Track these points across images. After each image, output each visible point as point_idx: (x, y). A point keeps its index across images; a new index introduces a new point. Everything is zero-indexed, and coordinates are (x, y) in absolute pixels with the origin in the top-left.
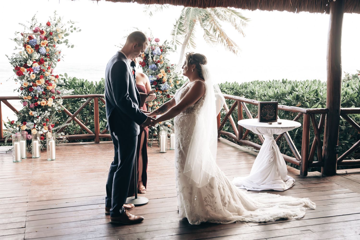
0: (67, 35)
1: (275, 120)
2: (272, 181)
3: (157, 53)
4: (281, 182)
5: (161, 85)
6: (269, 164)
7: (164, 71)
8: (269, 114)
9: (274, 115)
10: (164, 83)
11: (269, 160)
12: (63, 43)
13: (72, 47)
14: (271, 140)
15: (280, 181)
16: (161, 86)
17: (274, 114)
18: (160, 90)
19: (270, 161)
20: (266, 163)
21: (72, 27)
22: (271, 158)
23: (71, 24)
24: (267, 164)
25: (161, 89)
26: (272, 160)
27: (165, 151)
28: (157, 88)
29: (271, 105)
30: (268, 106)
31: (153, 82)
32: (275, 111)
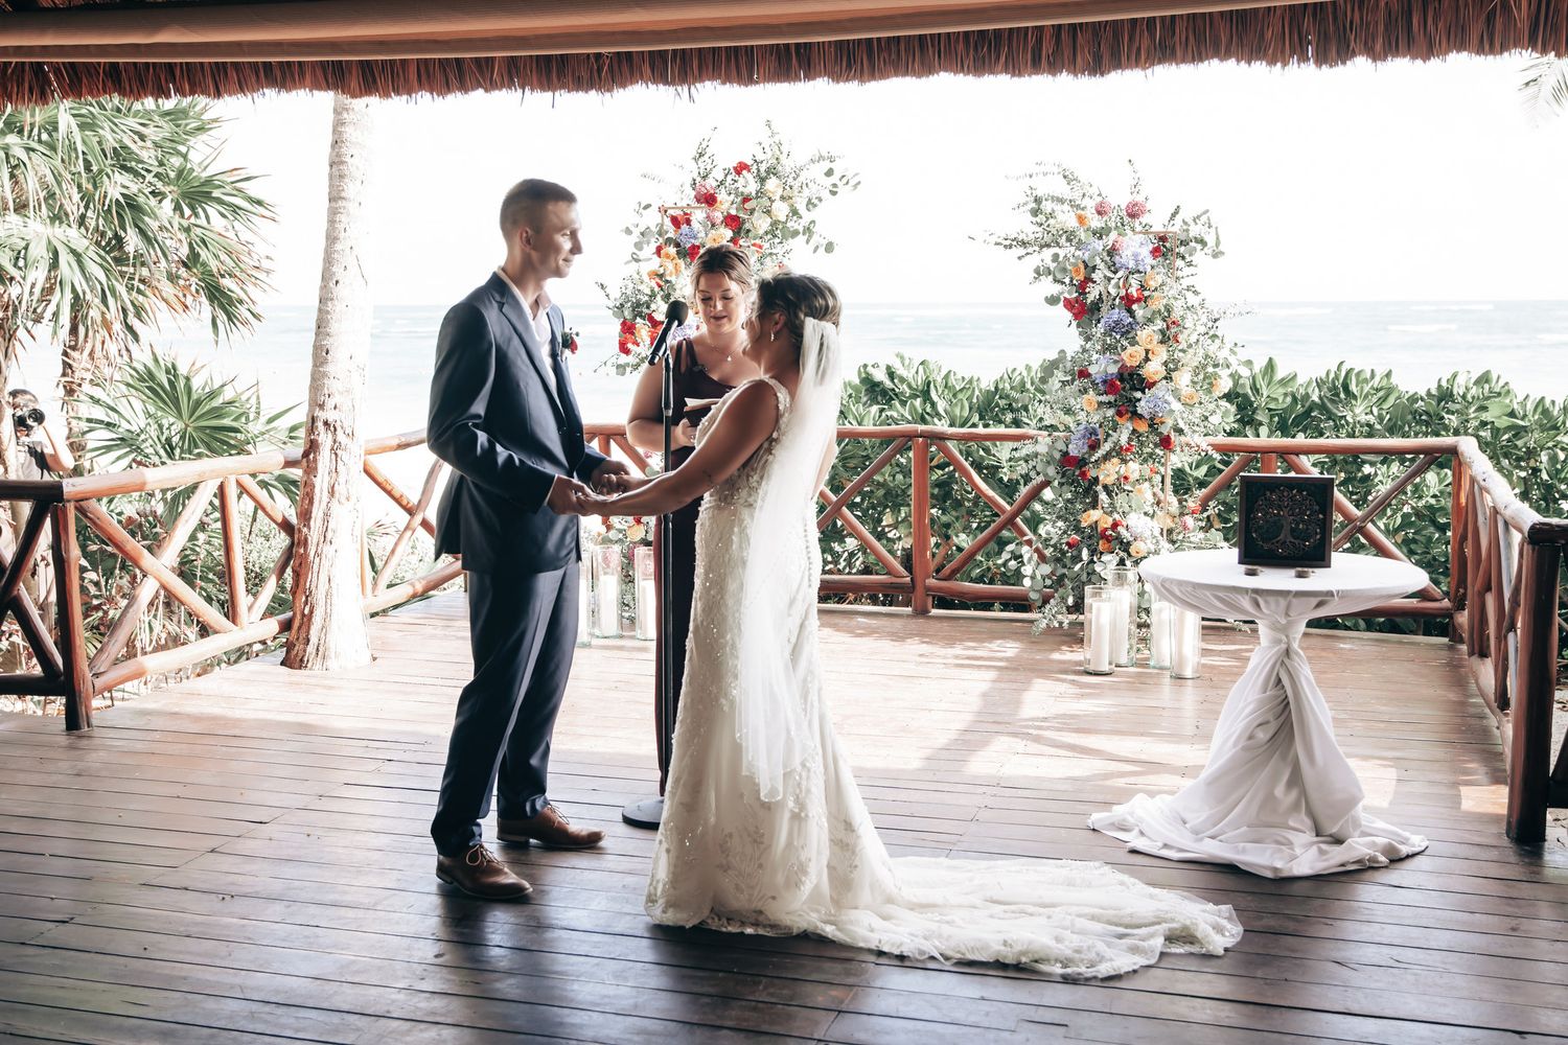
0: (810, 204)
1: (1317, 557)
2: (1244, 829)
3: (1131, 265)
4: (1284, 837)
5: (1138, 395)
6: (1244, 749)
7: (1157, 337)
8: (1293, 530)
9: (1318, 537)
10: (1152, 385)
11: (1247, 734)
12: (801, 235)
13: (829, 248)
14: (1277, 648)
15: (1284, 834)
16: (1139, 400)
17: (1317, 533)
18: (1135, 415)
19: (1251, 737)
20: (1235, 745)
21: (829, 173)
22: (1260, 725)
23: (826, 165)
24: (1234, 750)
25: (1139, 411)
26: (1262, 736)
27: (1106, 668)
28: (1122, 409)
29: (1300, 492)
30: (1285, 494)
31: (1105, 382)
32: (1321, 516)
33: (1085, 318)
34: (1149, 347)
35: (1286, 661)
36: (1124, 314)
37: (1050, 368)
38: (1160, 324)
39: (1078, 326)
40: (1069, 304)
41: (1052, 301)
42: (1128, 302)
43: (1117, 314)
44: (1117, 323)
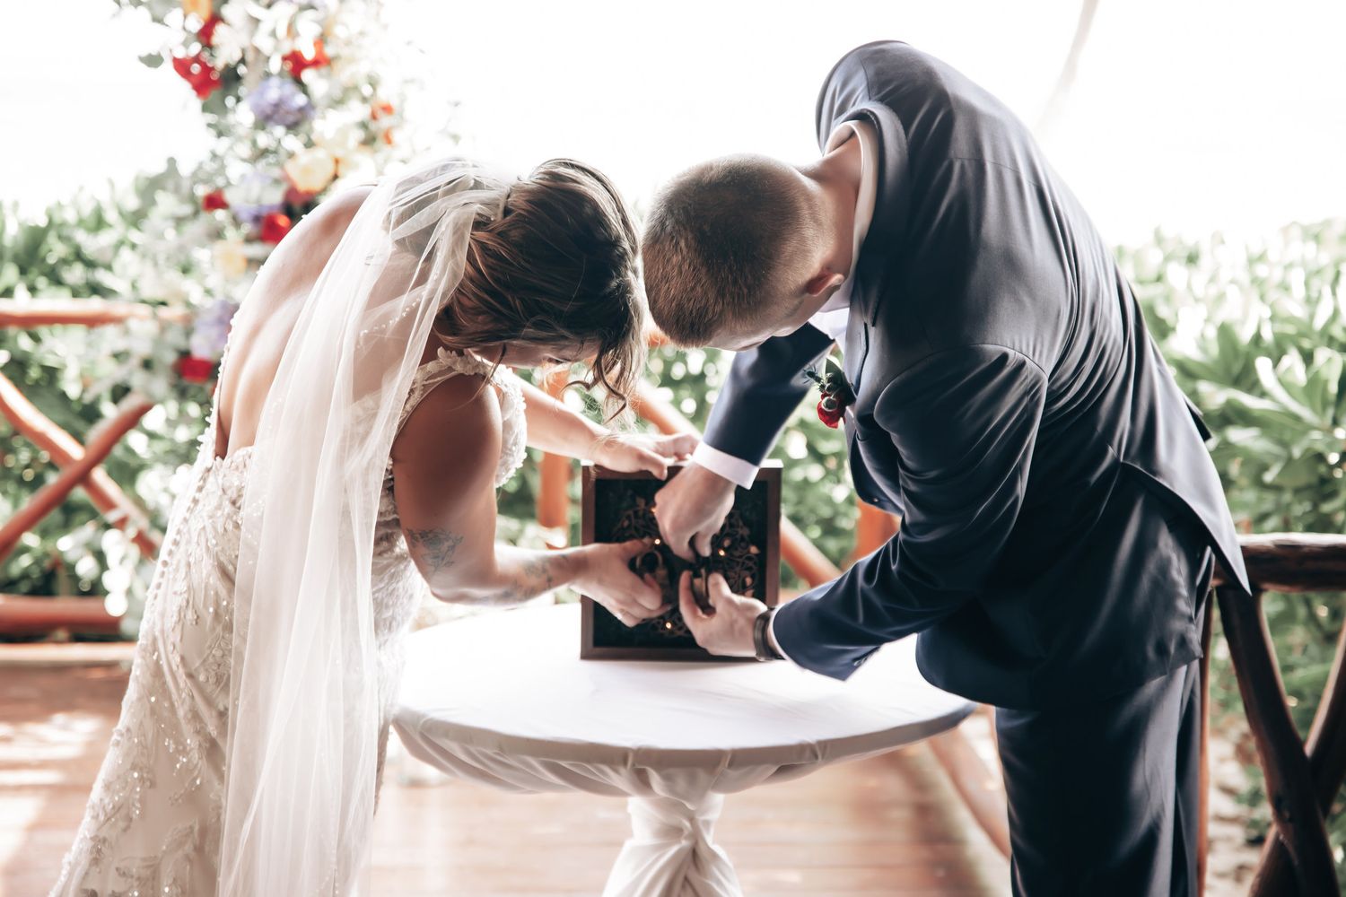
7: (355, 134)
31: (257, 219)
32: (754, 550)
33: (214, 94)
34: (339, 153)
35: (693, 876)
36: (290, 88)
37: (150, 188)
38: (358, 111)
39: (205, 109)
40: (182, 67)
41: (153, 61)
42: (296, 63)
43: (276, 90)
44: (277, 106)
